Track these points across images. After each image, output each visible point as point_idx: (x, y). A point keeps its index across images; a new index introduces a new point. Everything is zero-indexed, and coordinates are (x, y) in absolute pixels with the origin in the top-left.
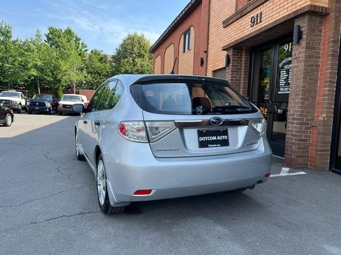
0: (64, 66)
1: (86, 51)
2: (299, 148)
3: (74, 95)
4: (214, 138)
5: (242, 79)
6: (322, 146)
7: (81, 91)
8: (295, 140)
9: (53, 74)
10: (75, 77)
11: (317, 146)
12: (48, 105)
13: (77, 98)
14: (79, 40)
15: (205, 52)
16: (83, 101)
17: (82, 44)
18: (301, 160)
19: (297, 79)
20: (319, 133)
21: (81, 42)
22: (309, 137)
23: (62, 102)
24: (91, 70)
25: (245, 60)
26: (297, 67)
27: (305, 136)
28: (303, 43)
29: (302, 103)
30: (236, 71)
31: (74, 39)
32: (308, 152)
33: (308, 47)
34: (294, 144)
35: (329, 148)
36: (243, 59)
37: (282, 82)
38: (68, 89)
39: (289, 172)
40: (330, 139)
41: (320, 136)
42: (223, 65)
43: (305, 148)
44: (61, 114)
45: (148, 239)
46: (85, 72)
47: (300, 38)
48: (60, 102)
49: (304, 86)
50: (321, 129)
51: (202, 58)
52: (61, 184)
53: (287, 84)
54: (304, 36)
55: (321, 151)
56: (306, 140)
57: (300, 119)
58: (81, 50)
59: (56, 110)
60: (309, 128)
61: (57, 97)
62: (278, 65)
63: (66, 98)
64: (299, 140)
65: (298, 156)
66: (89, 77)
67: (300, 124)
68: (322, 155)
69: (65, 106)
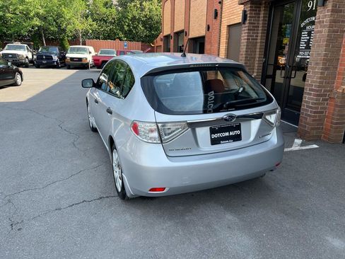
0: (67, 14)
2: (313, 121)
3: (81, 46)
4: (227, 134)
5: (259, 38)
6: (338, 119)
7: (87, 41)
8: (311, 112)
9: (57, 23)
10: (80, 25)
11: (333, 119)
12: (55, 58)
13: (84, 50)
15: (220, 3)
16: (90, 53)
18: (314, 132)
19: (319, 46)
20: (337, 106)
22: (325, 108)
23: (69, 55)
24: (96, 16)
25: (264, 17)
26: (321, 32)
27: (321, 108)
28: (329, 5)
29: (322, 73)
30: (253, 29)
32: (322, 124)
33: (334, 11)
34: (309, 116)
36: (262, 15)
37: (303, 45)
38: (75, 40)
39: (302, 145)
41: (337, 109)
42: (239, 19)
43: (321, 120)
44: (69, 68)
45: (163, 229)
46: (90, 20)
48: (67, 55)
49: (326, 55)
50: (338, 101)
51: (216, 10)
52: (78, 162)
53: (308, 47)
55: (337, 124)
56: (322, 112)
57: (317, 91)
59: (63, 64)
60: (327, 100)
61: (63, 49)
62: (300, 25)
63: (73, 50)
64: (315, 112)
65: (312, 129)
66: (95, 26)
67: (317, 95)
68: (337, 128)
69: (72, 59)
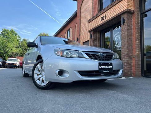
0: (10, 46)
1: (20, 39)
2: (128, 67)
3: (14, 58)
5: (97, 44)
6: (138, 66)
7: (17, 57)
8: (126, 64)
9: (4, 49)
10: (15, 51)
11: (136, 66)
13: (16, 60)
14: (17, 34)
15: (79, 35)
16: (18, 61)
17: (18, 36)
18: (129, 73)
20: (136, 60)
21: (18, 35)
22: (131, 62)
28: (126, 24)
30: (95, 40)
31: (15, 34)
32: (132, 69)
33: (128, 25)
35: (141, 67)
36: (97, 35)
37: (116, 43)
38: (11, 56)
40: (140, 63)
41: (137, 62)
43: (131, 67)
47: (124, 22)
48: (6, 62)
49: (128, 41)
50: (136, 58)
51: (78, 38)
54: (126, 21)
55: (138, 68)
56: (131, 64)
57: (127, 55)
58: (17, 39)
59: (4, 65)
60: (131, 59)
61: (5, 60)
63: (9, 61)
64: (128, 64)
66: (22, 51)
67: (128, 57)
68: (138, 70)
69: (9, 64)
